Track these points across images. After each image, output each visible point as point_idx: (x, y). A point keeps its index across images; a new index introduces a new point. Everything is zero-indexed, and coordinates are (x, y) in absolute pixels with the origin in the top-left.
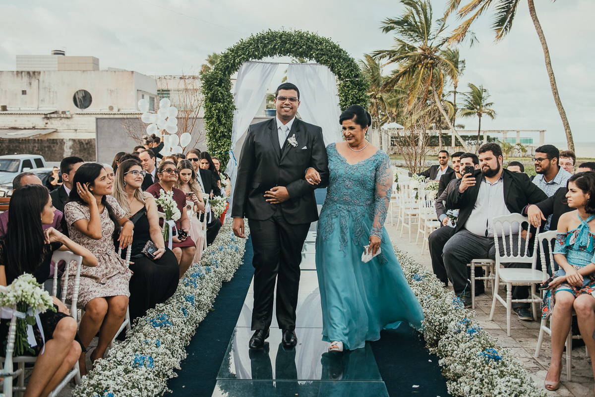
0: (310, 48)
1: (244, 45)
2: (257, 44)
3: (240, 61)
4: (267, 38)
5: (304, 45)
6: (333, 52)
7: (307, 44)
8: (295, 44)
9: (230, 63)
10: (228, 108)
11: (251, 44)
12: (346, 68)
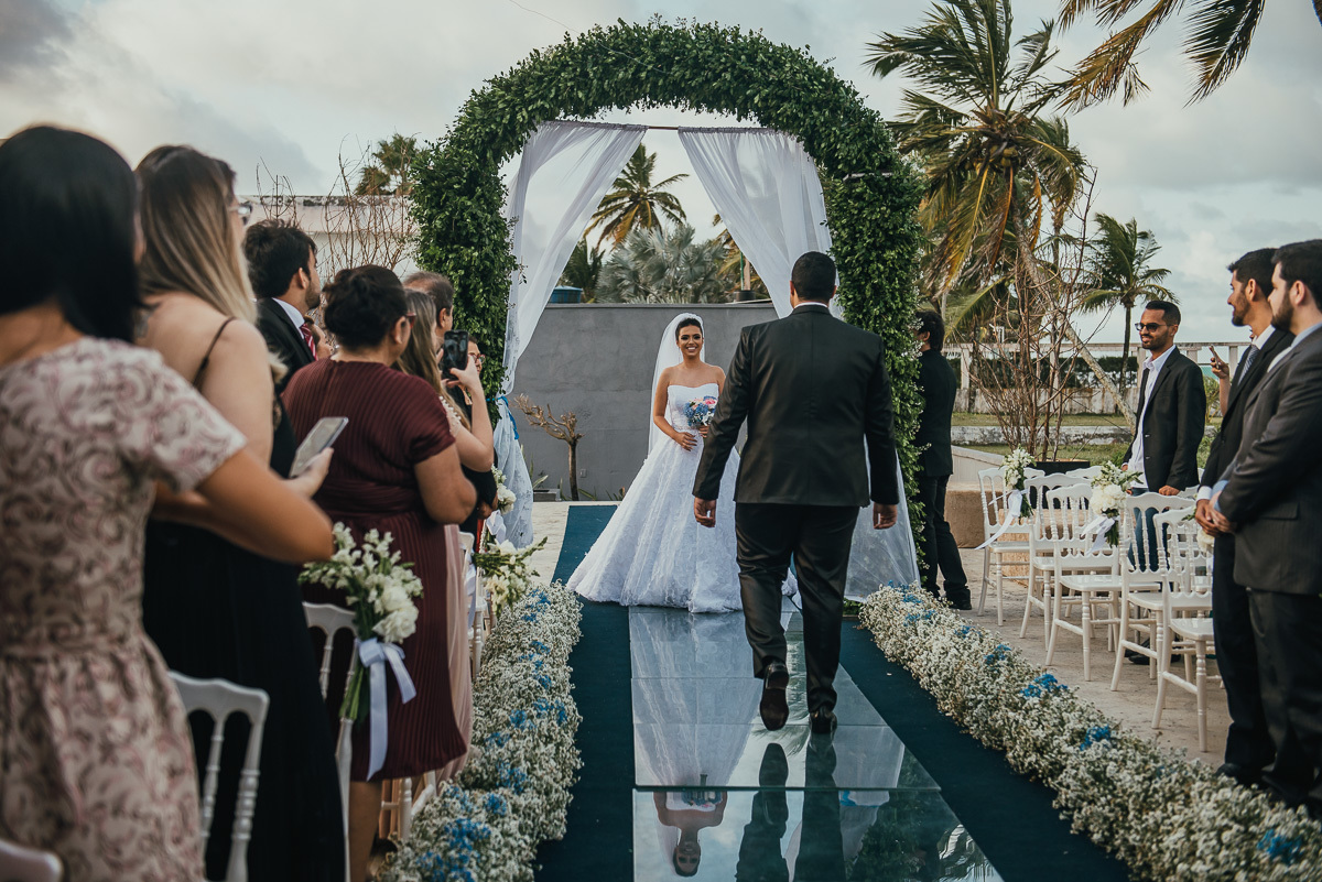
0: (744, 79)
1: (542, 70)
2: (583, 66)
3: (531, 118)
4: (613, 48)
5: (725, 70)
6: (813, 91)
7: (734, 66)
8: (697, 66)
9: (498, 124)
10: (492, 262)
11: (564, 66)
12: (853, 141)
